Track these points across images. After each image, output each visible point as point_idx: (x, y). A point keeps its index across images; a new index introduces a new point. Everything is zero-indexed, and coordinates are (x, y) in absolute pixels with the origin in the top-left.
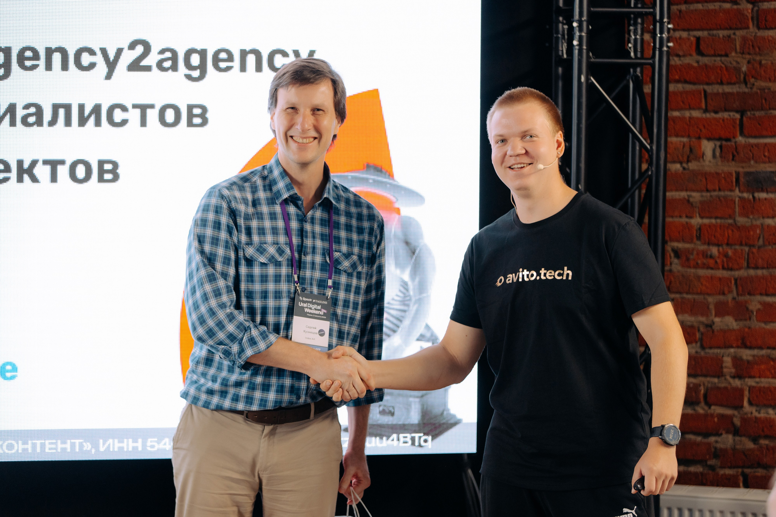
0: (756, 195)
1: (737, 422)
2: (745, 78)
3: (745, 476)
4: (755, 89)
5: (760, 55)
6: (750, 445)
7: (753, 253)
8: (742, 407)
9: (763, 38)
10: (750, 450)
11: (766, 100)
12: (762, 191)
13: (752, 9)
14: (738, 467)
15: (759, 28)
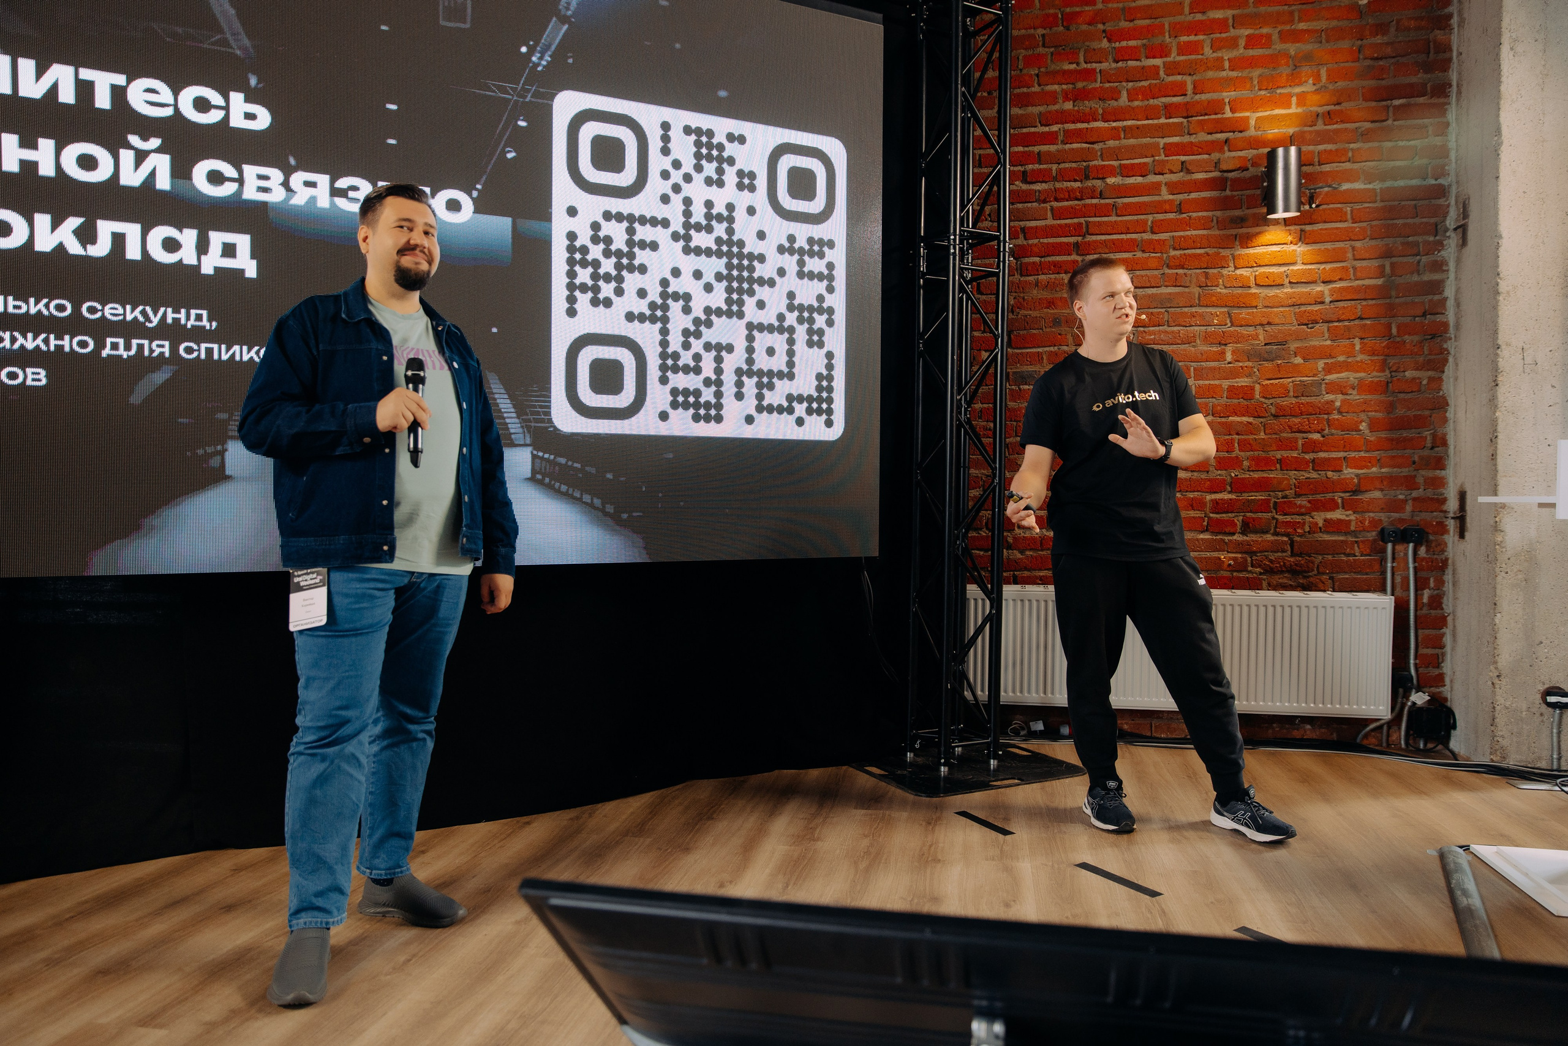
0: (1021, 387)
1: (1010, 540)
2: (1012, 309)
3: (1015, 577)
4: (1020, 316)
5: (1024, 293)
6: (1019, 556)
7: (1019, 426)
8: (1014, 530)
9: (1026, 281)
10: (1019, 559)
11: (1027, 323)
12: (1026, 384)
13: (1016, 263)
14: (1011, 571)
15: (1022, 275)
